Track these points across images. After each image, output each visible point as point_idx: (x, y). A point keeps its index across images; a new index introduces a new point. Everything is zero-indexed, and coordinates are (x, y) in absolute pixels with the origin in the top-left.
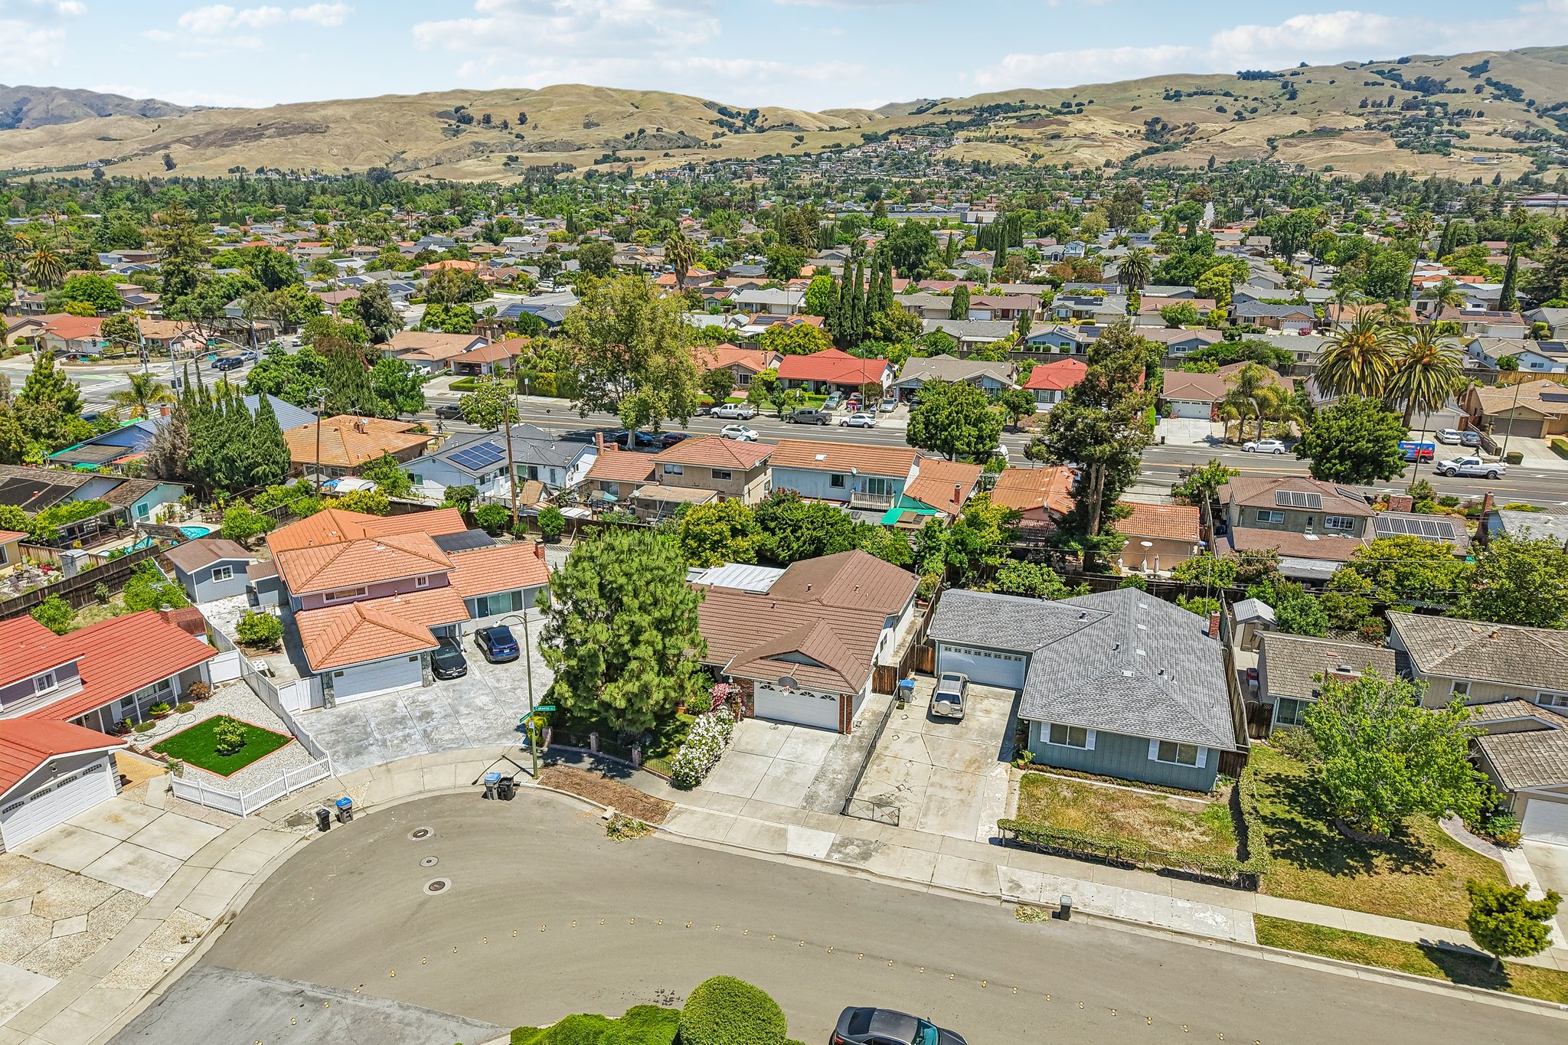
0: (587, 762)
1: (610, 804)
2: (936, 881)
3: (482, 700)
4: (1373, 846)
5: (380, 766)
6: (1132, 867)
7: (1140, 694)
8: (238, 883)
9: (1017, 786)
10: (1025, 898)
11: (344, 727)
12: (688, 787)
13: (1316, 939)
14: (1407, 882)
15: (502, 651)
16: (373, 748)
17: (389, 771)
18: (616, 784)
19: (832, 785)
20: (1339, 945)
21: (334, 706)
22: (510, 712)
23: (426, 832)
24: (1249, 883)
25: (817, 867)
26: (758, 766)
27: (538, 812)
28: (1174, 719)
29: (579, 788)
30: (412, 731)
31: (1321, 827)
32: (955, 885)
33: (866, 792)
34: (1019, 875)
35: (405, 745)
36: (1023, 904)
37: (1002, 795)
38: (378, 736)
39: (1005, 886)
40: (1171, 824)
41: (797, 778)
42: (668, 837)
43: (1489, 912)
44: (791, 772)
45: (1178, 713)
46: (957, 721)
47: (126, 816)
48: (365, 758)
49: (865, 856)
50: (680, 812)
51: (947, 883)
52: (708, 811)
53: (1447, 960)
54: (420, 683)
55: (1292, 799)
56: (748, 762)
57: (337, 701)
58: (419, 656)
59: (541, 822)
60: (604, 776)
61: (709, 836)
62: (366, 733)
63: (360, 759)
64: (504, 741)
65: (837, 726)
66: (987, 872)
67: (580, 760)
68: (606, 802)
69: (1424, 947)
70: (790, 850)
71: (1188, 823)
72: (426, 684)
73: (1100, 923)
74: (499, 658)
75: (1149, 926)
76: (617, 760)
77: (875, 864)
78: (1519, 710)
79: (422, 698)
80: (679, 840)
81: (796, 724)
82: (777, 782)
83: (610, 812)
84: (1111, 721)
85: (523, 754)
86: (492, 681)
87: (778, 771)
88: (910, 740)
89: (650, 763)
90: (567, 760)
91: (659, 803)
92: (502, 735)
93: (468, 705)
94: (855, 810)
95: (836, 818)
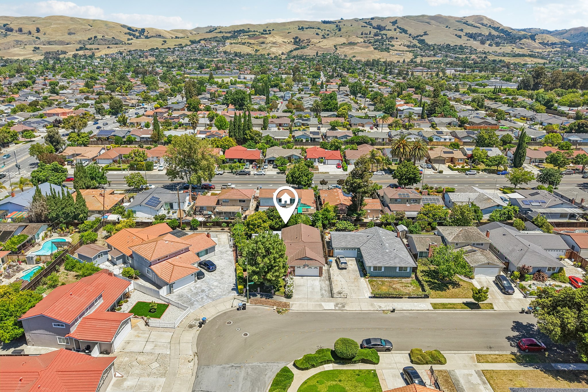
0: (259, 296)
1: (273, 306)
2: (362, 309)
3: (216, 284)
4: (448, 284)
5: (201, 307)
6: (402, 298)
7: (392, 256)
8: (190, 345)
9: (368, 283)
10: (383, 309)
11: (182, 298)
12: (290, 298)
13: (444, 306)
14: (456, 290)
16: (195, 303)
17: (205, 308)
18: (270, 300)
19: (325, 291)
20: (449, 306)
21: (173, 293)
22: (227, 285)
23: (230, 323)
24: (427, 297)
25: (334, 311)
26: (304, 289)
27: (256, 311)
28: (401, 261)
29: (262, 303)
30: (202, 296)
31: (436, 281)
32: (367, 309)
33: (335, 291)
34: (380, 304)
35: (204, 300)
36: (384, 311)
37: (366, 286)
38: (194, 299)
39: (378, 307)
40: (406, 286)
41: (316, 290)
42: (294, 311)
43: (477, 294)
44: (313, 289)
45: (402, 259)
46: (346, 269)
47: (140, 335)
49: (344, 306)
50: (292, 304)
51: (365, 309)
52: (299, 303)
53: (469, 305)
54: (194, 282)
55: (428, 275)
56: (301, 288)
57: (174, 291)
58: (194, 274)
59: (259, 313)
60: (266, 299)
61: (304, 309)
62: (189, 299)
63: (194, 306)
64: (231, 294)
65: (318, 275)
66: (372, 305)
67: (256, 296)
69: (464, 303)
70: (326, 308)
71: (409, 285)
72: (196, 281)
73: (401, 311)
74: (212, 270)
75: (411, 310)
76: (267, 294)
77: (347, 308)
78: (469, 248)
79: (198, 286)
80: (297, 311)
81: (307, 276)
82: (312, 292)
83: (275, 308)
84: (388, 264)
85: (240, 297)
86: (214, 278)
87: (310, 289)
88: (338, 276)
89: (276, 293)
90: (253, 296)
91: (285, 303)
92: (229, 292)
93: (213, 286)
94: (335, 296)
95: (331, 298)
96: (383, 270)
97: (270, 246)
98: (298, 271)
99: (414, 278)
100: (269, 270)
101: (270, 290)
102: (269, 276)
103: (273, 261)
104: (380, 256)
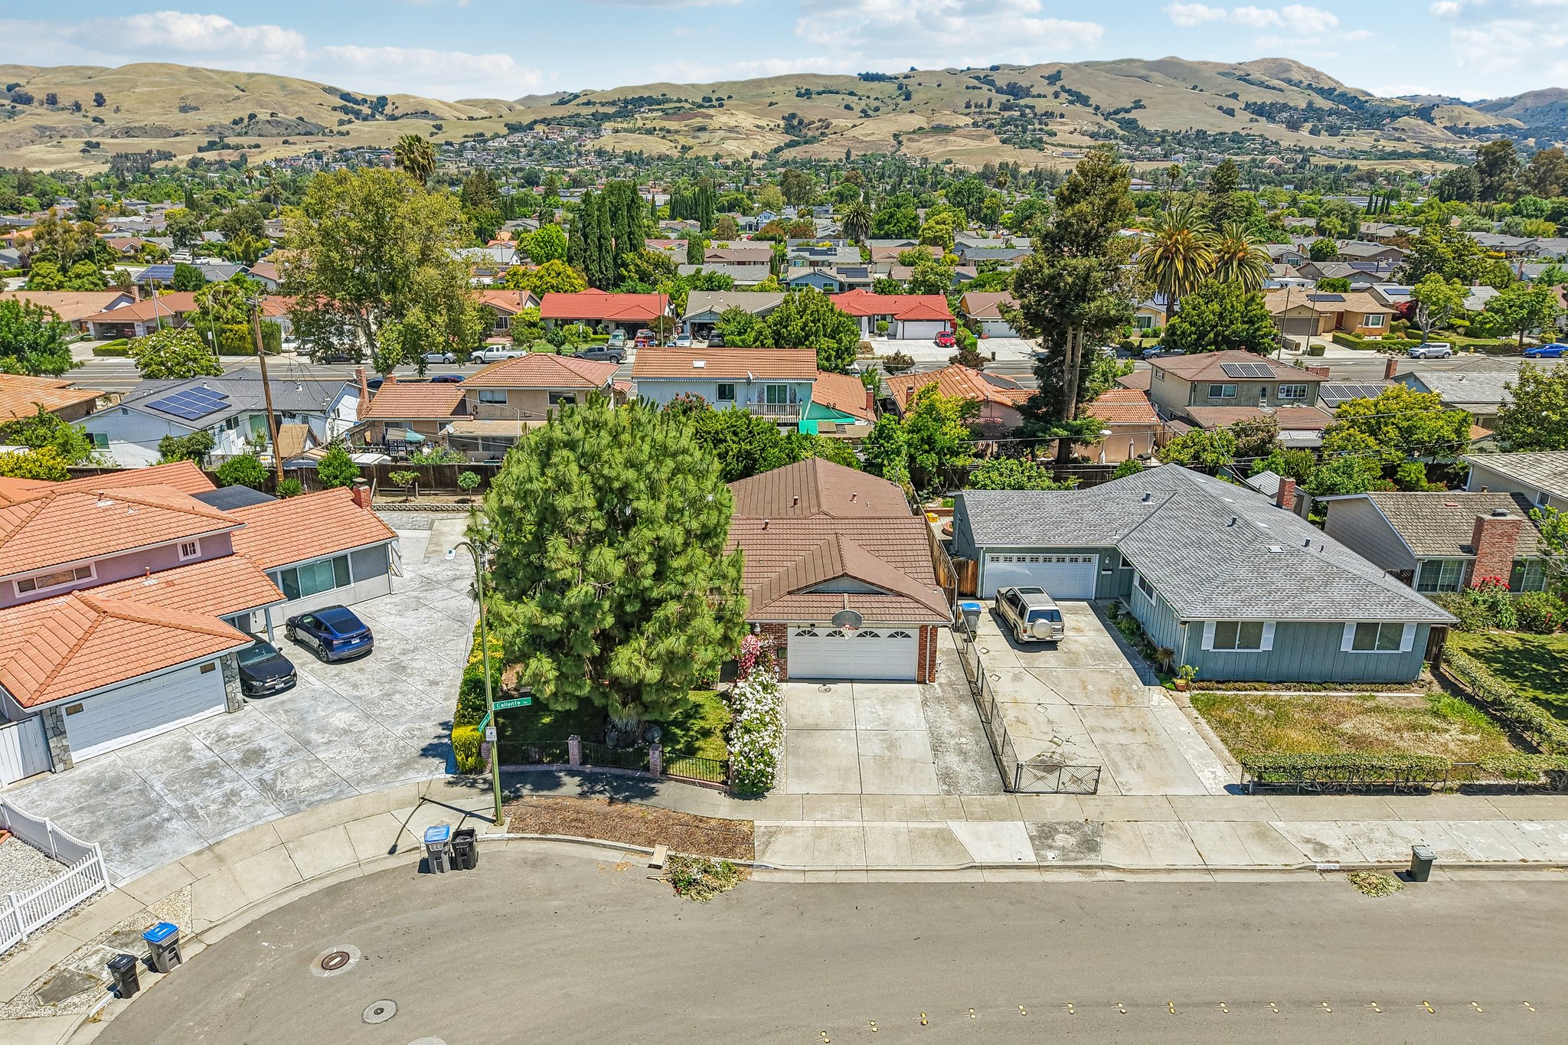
0: (571, 785)
1: (651, 843)
2: (1216, 860)
3: (341, 719)
5: (199, 853)
6: (1426, 792)
9: (1195, 713)
10: (1346, 861)
11: (102, 798)
12: (759, 796)
15: (347, 643)
16: (174, 825)
17: (220, 859)
18: (636, 807)
19: (962, 753)
21: (69, 766)
22: (400, 730)
23: (345, 957)
25: (1034, 876)
26: (842, 745)
27: (536, 879)
28: (1366, 595)
29: (582, 827)
30: (237, 785)
32: (1242, 862)
33: (1025, 749)
34: (1309, 829)
35: (233, 811)
36: (1352, 871)
37: (1186, 726)
38: (175, 804)
39: (1306, 850)
41: (907, 752)
42: (777, 877)
44: (890, 746)
45: (1365, 587)
46: (1052, 645)
48: (165, 844)
49: (1090, 845)
50: (771, 834)
51: (1226, 861)
52: (811, 824)
54: (222, 708)
56: (821, 741)
57: (76, 756)
58: (218, 664)
59: (551, 893)
60: (612, 801)
61: (840, 861)
62: (149, 802)
63: (153, 848)
64: (411, 774)
65: (913, 671)
66: (1263, 834)
67: (557, 784)
68: (641, 839)
70: (981, 858)
71: (1434, 723)
72: (232, 707)
73: (1467, 875)
74: (346, 653)
75: (1524, 866)
76: (619, 771)
77: (1110, 852)
79: (232, 730)
80: (799, 878)
81: (852, 681)
82: (884, 764)
83: (660, 854)
84: (1295, 607)
85: (457, 789)
86: (345, 690)
87: (874, 747)
88: (1016, 678)
89: (677, 769)
90: (537, 788)
91: (726, 825)
92: (404, 766)
93: (321, 730)
94: (1027, 781)
95: (1003, 798)
96: (1267, 643)
97: (631, 474)
98: (801, 654)
99: (1437, 688)
100: (627, 627)
101: (641, 754)
102: (626, 661)
103: (650, 569)
104: (1243, 573)
